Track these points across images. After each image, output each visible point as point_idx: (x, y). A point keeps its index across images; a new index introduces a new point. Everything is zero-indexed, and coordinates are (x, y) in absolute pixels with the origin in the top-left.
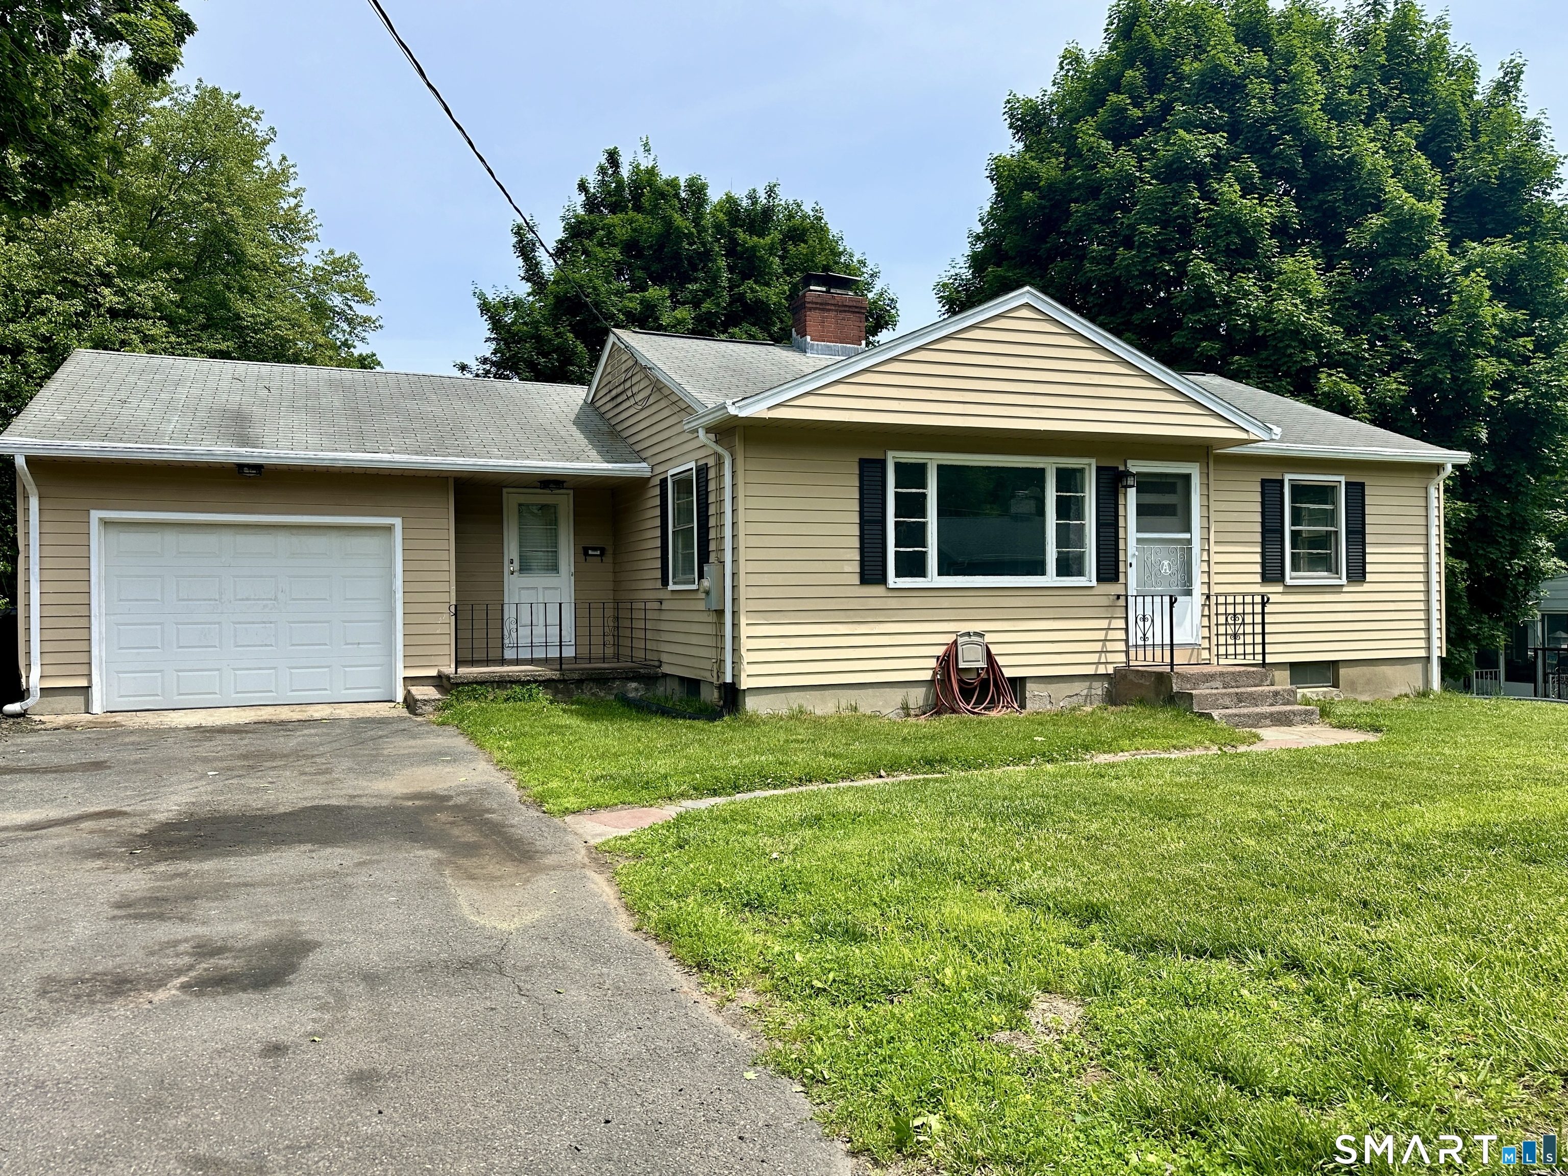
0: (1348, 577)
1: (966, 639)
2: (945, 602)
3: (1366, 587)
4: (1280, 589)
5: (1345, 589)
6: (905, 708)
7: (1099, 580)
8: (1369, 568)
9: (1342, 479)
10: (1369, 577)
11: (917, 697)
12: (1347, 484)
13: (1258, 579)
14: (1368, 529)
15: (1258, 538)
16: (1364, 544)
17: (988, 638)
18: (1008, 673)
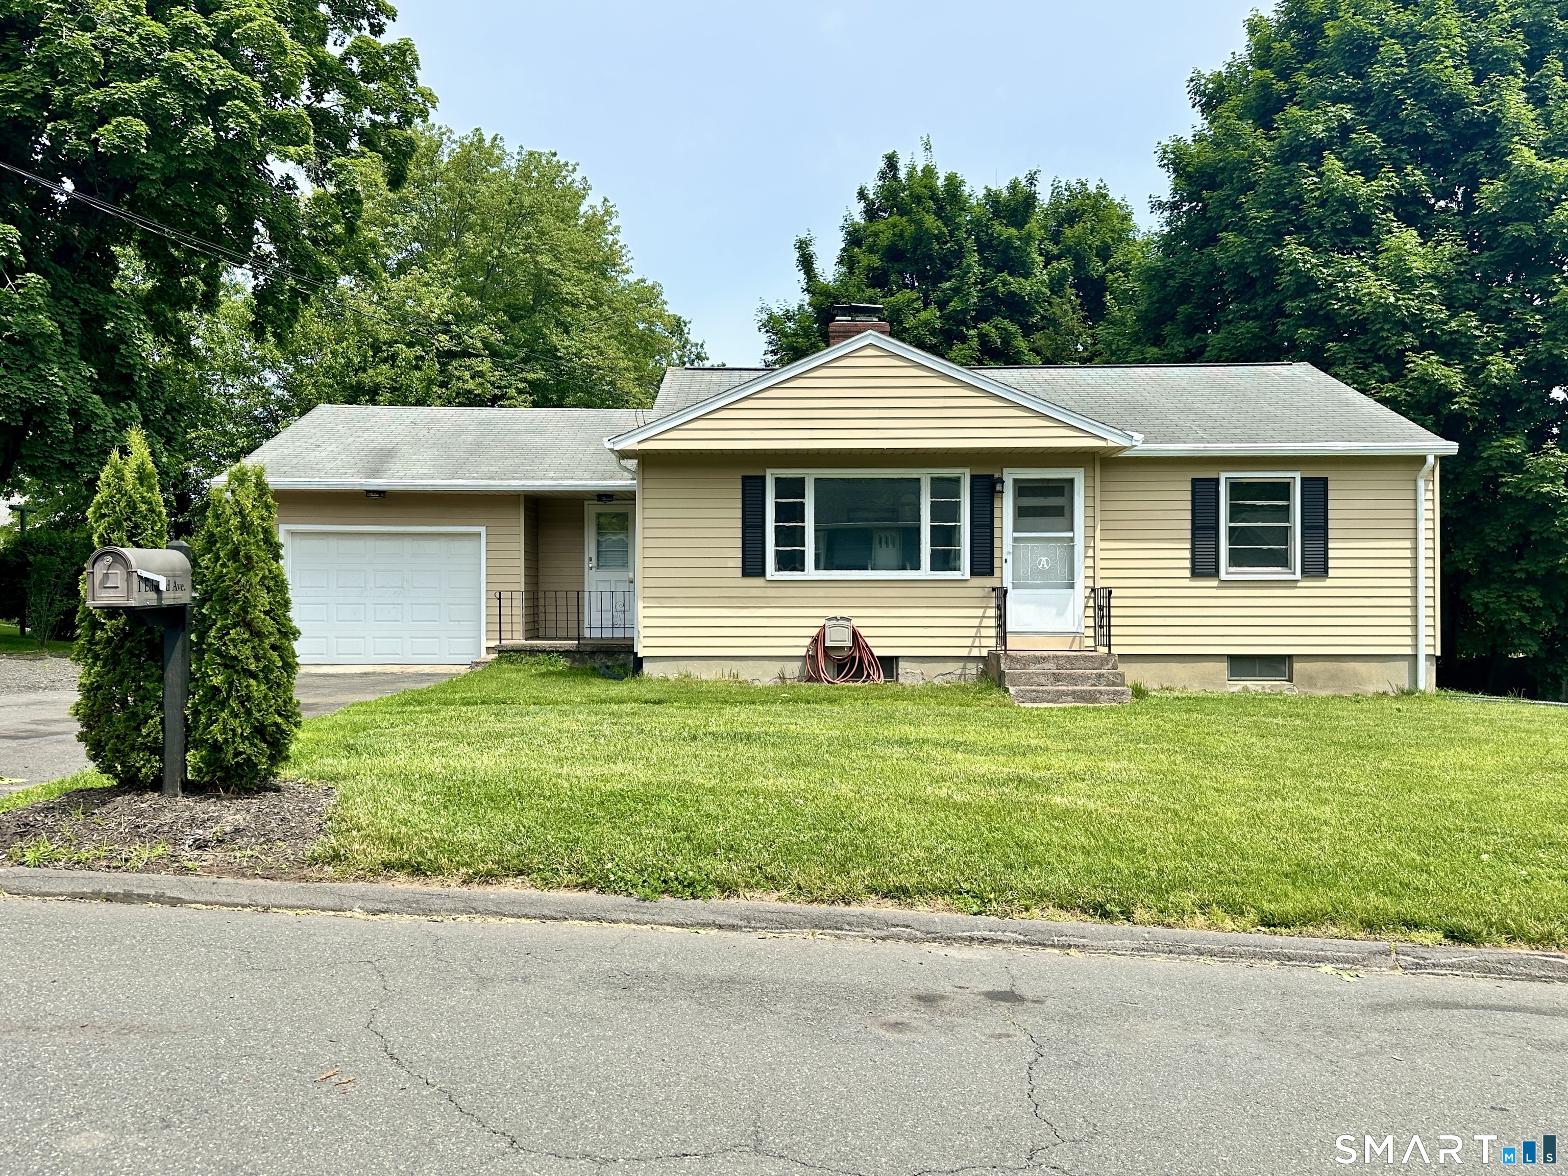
0: (1303, 572)
1: (834, 622)
2: (820, 592)
3: (1328, 582)
4: (1215, 583)
5: (1299, 584)
6: (782, 678)
7: (973, 573)
8: (1331, 563)
9: (1298, 476)
10: (1331, 573)
11: (793, 669)
12: (1303, 479)
13: (1187, 573)
14: (1331, 524)
15: (1188, 535)
16: (1326, 539)
17: (855, 623)
18: (877, 652)
